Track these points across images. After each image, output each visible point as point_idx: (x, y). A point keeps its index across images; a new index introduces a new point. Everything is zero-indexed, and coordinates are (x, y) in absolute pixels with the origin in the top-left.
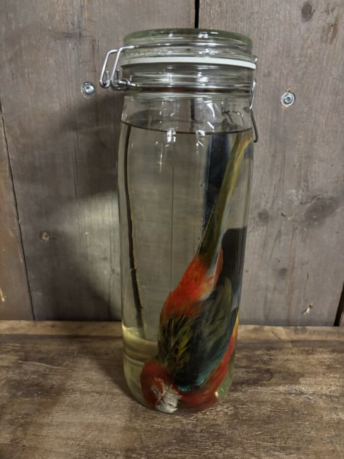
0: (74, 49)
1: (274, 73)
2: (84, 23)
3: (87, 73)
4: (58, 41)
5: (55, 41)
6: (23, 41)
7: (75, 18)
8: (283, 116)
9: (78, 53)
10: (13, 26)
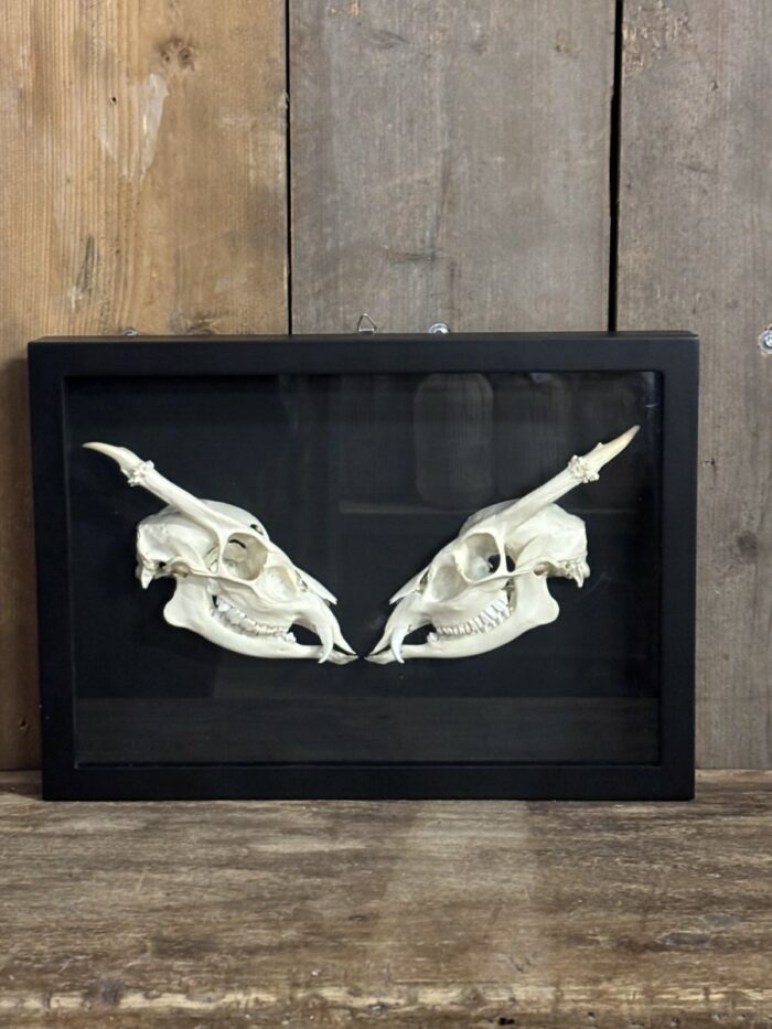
0: (421, 276)
1: (742, 303)
2: (439, 239)
3: (440, 311)
4: (397, 265)
5: (392, 265)
6: (341, 266)
7: (428, 234)
8: (764, 367)
9: (427, 281)
10: (329, 245)
